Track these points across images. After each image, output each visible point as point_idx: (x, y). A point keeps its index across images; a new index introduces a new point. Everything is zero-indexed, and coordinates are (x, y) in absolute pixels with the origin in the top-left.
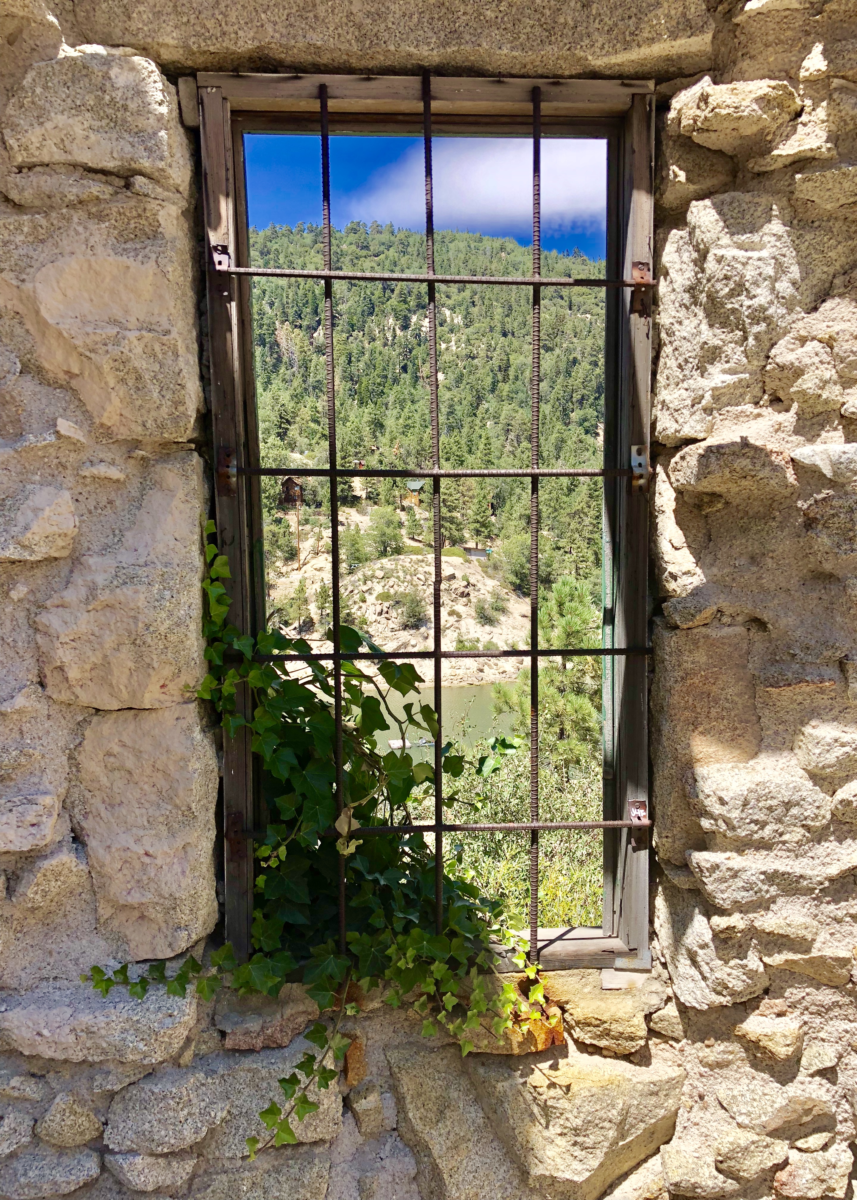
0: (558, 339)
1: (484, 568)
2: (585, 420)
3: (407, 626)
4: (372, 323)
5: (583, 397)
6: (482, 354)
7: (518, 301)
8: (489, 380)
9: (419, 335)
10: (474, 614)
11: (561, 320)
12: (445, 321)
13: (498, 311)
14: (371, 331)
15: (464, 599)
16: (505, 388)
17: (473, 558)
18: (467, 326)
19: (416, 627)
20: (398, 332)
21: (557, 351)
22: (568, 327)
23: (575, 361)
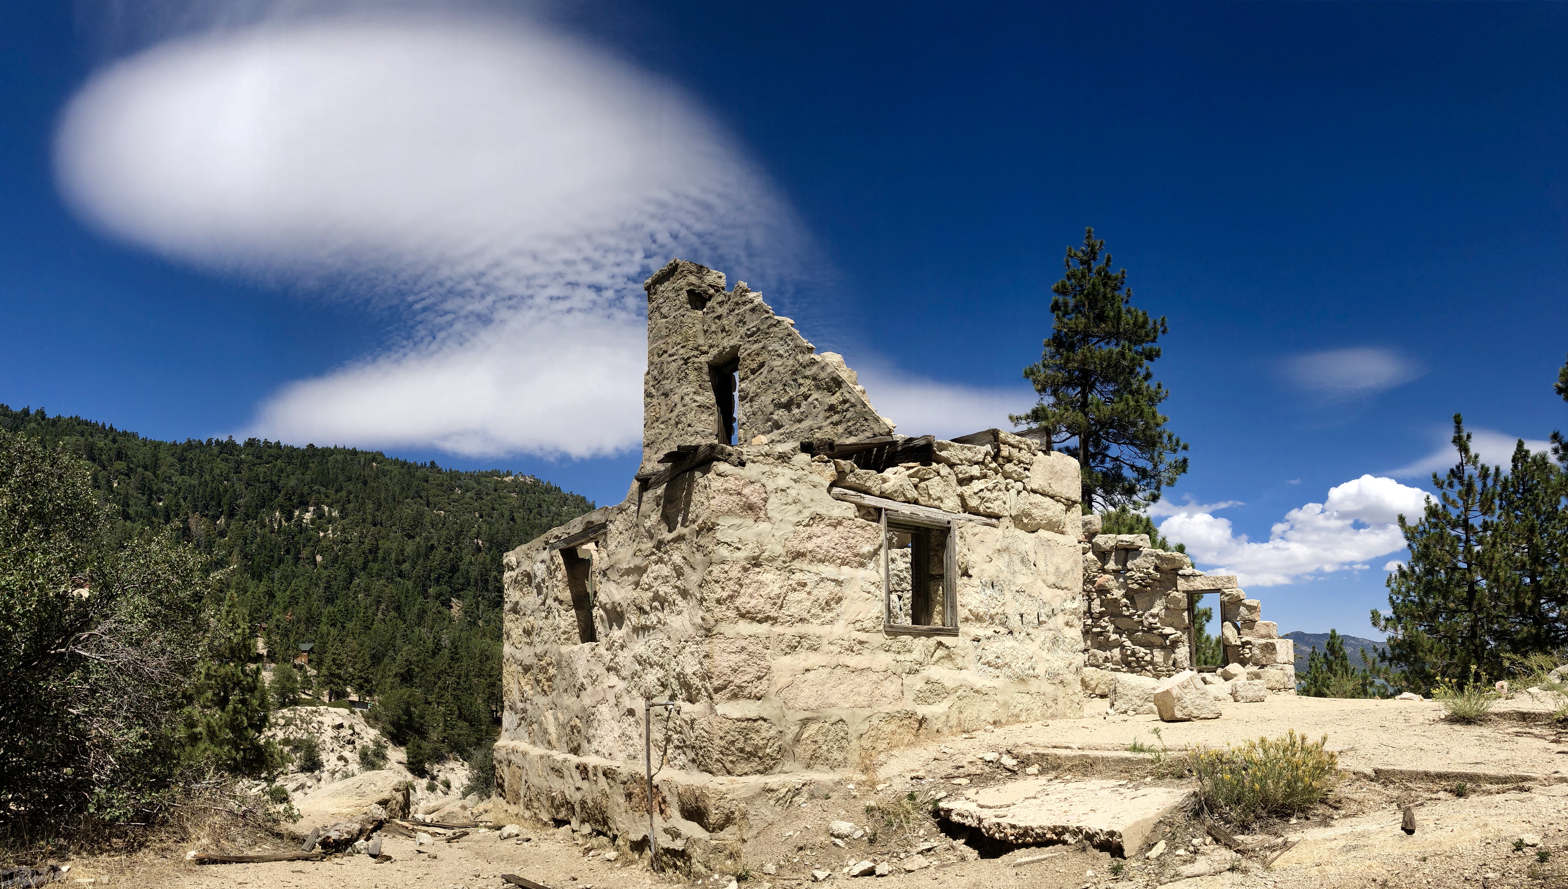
0: (418, 530)
1: (367, 718)
2: (441, 594)
3: (304, 769)
4: (263, 513)
5: (439, 575)
6: (356, 540)
7: (386, 500)
8: (361, 560)
9: (301, 526)
10: (358, 760)
11: (421, 515)
12: (324, 515)
13: (370, 506)
14: (263, 520)
15: (351, 746)
16: (375, 567)
17: (357, 710)
18: (343, 518)
19: (311, 770)
20: (283, 522)
21: (418, 539)
22: (427, 520)
23: (432, 547)
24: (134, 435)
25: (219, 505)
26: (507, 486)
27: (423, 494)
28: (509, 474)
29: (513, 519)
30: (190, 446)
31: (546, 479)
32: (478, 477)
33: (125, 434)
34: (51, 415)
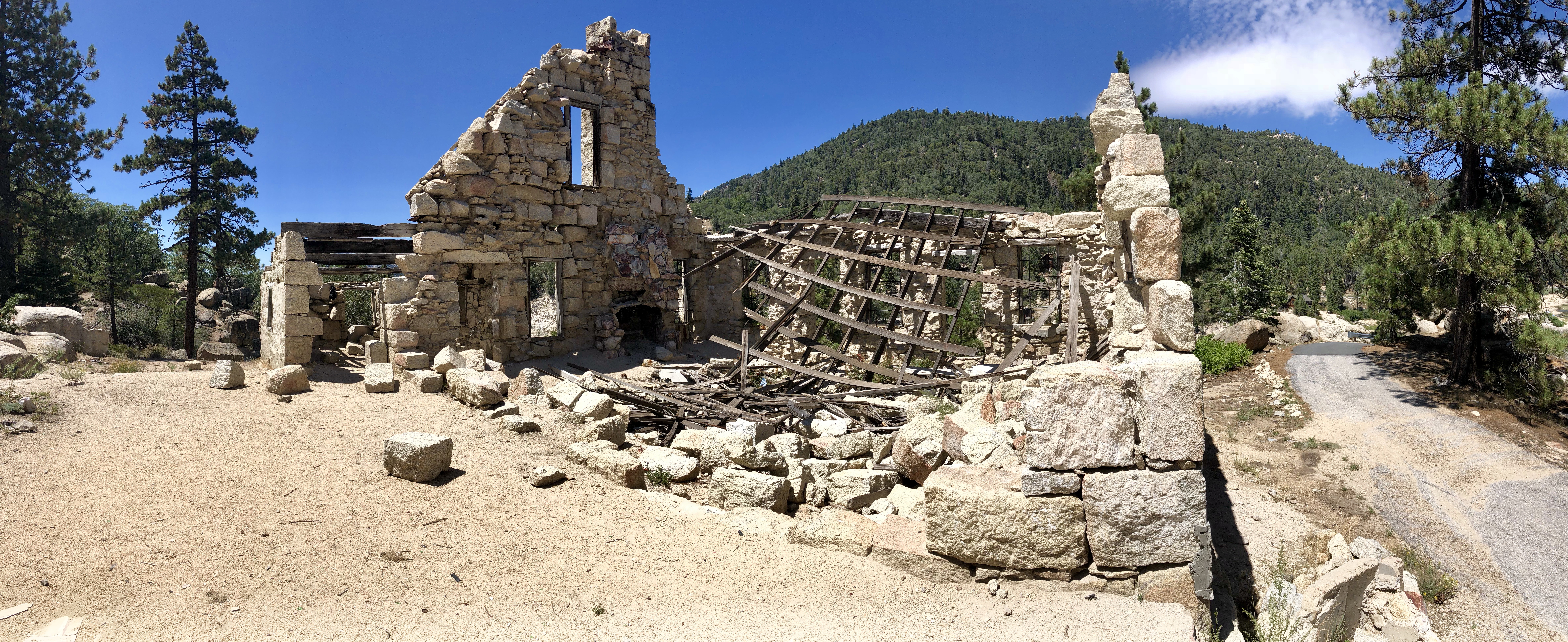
24: (1010, 120)
25: (1069, 164)
26: (1275, 141)
27: (1217, 149)
28: (1277, 132)
29: (1279, 165)
30: (1047, 123)
31: (1304, 135)
32: (1255, 136)
33: (1003, 119)
34: (953, 112)
